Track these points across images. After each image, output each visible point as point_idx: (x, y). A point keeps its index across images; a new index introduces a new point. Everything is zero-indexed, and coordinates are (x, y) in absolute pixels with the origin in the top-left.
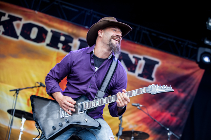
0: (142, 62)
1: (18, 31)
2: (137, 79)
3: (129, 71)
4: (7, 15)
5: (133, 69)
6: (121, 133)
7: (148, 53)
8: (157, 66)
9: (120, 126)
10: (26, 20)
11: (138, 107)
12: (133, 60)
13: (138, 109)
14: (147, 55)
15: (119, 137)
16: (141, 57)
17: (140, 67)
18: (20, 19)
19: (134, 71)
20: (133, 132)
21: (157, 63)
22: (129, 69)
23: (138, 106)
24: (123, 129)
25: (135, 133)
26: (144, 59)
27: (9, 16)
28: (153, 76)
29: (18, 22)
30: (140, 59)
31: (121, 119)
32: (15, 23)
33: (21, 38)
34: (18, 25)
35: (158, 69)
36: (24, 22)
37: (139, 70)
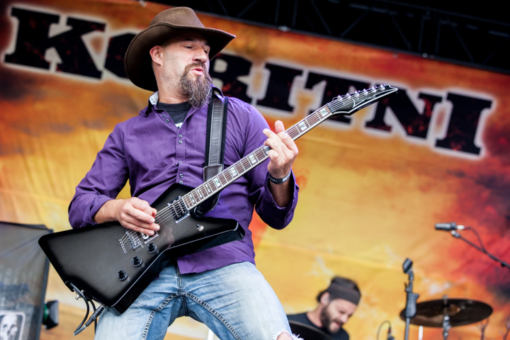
0: (445, 108)
1: (99, 59)
2: (436, 155)
3: (409, 134)
4: (63, 19)
5: (422, 128)
6: (412, 310)
7: (458, 79)
8: (485, 114)
9: (408, 290)
10: (116, 26)
11: (453, 232)
12: (420, 105)
13: (454, 236)
14: (456, 84)
15: (408, 320)
16: (443, 93)
17: (440, 121)
18: (101, 27)
19: (423, 134)
20: (445, 303)
21: (487, 104)
22: (410, 130)
23: (453, 229)
24: (418, 297)
25: (452, 306)
26: (451, 97)
27: (70, 21)
28: (479, 141)
29: (96, 34)
30: (439, 99)
31: (408, 272)
32: (87, 39)
33: (108, 76)
34: (97, 43)
35: (490, 120)
36: (111, 32)
37: (438, 130)
